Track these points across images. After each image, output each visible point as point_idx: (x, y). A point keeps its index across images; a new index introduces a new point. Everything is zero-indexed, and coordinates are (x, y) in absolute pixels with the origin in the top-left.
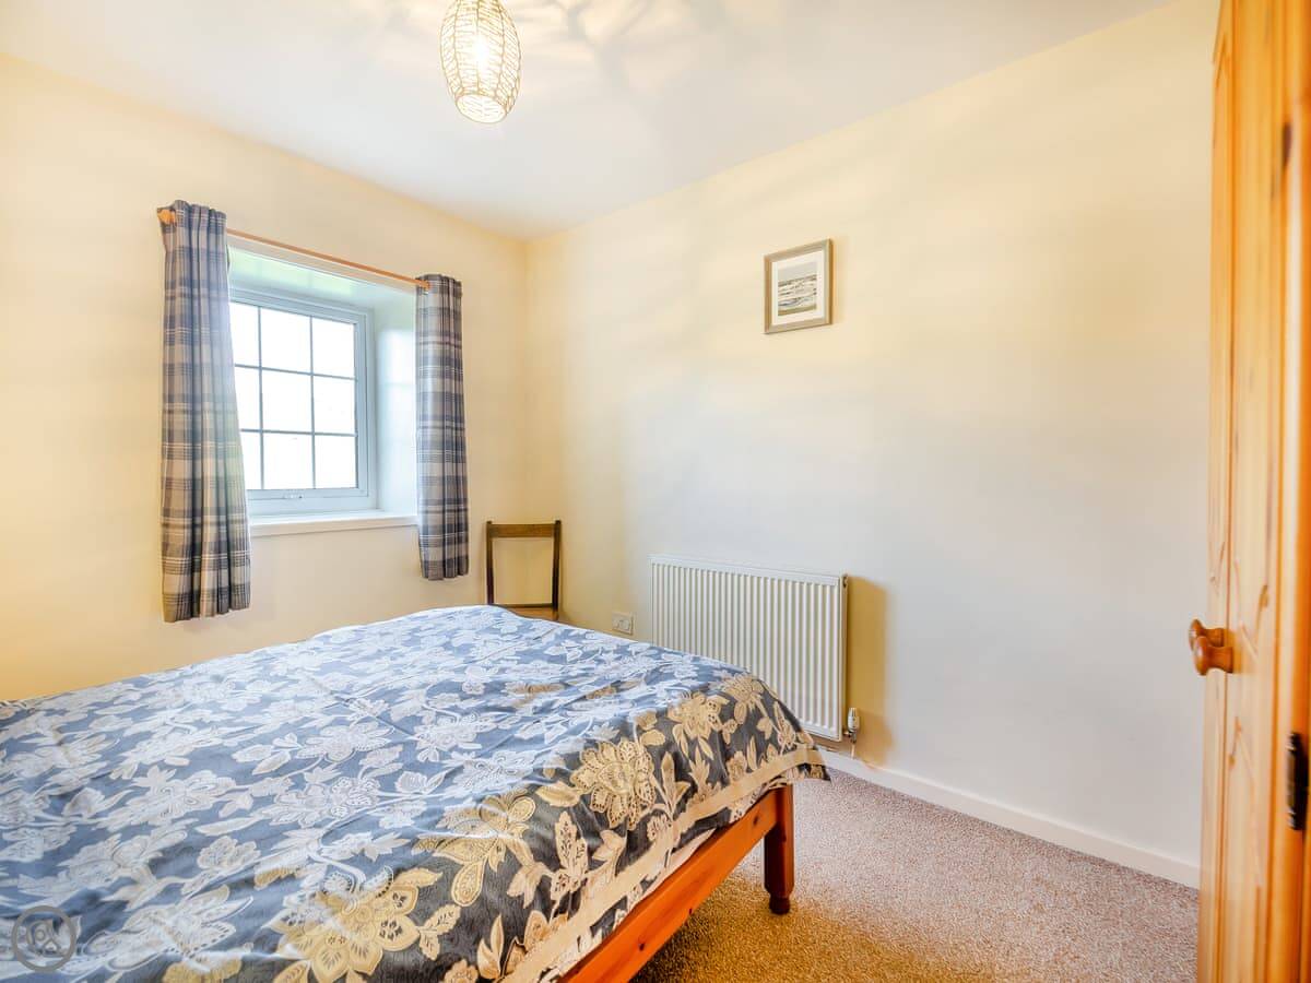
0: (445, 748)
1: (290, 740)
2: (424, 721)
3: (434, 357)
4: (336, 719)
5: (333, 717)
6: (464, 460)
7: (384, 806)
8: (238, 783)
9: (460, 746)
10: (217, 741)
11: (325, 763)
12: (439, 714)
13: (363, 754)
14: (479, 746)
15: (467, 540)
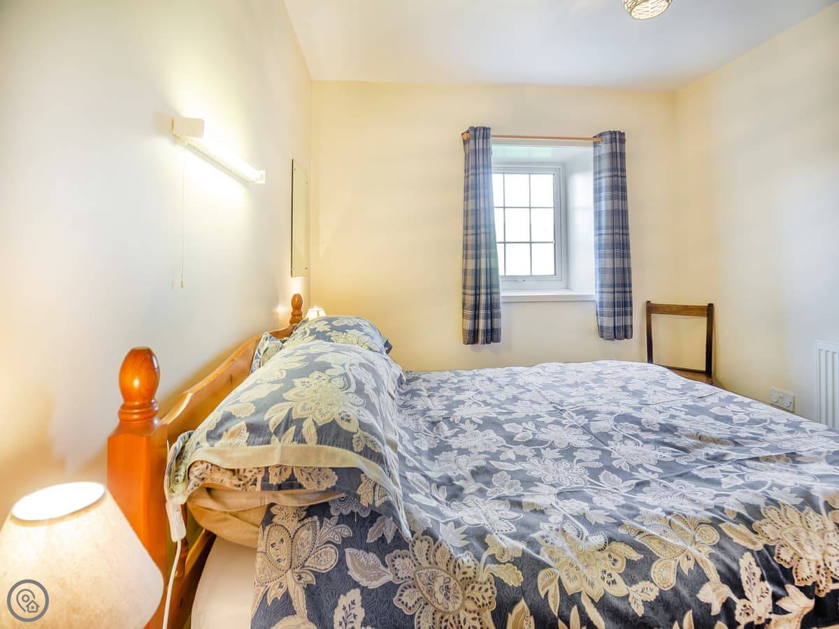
0: (634, 463)
1: (531, 426)
2: (614, 438)
3: (606, 186)
4: (555, 421)
5: (554, 419)
6: (628, 256)
7: (594, 489)
8: (507, 442)
9: (645, 465)
10: (495, 415)
11: (552, 447)
12: (625, 437)
13: (576, 449)
14: (660, 471)
15: (631, 314)
